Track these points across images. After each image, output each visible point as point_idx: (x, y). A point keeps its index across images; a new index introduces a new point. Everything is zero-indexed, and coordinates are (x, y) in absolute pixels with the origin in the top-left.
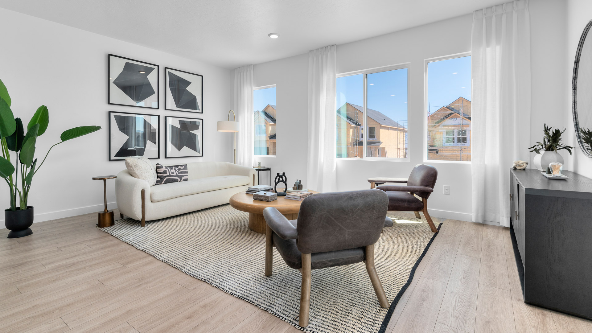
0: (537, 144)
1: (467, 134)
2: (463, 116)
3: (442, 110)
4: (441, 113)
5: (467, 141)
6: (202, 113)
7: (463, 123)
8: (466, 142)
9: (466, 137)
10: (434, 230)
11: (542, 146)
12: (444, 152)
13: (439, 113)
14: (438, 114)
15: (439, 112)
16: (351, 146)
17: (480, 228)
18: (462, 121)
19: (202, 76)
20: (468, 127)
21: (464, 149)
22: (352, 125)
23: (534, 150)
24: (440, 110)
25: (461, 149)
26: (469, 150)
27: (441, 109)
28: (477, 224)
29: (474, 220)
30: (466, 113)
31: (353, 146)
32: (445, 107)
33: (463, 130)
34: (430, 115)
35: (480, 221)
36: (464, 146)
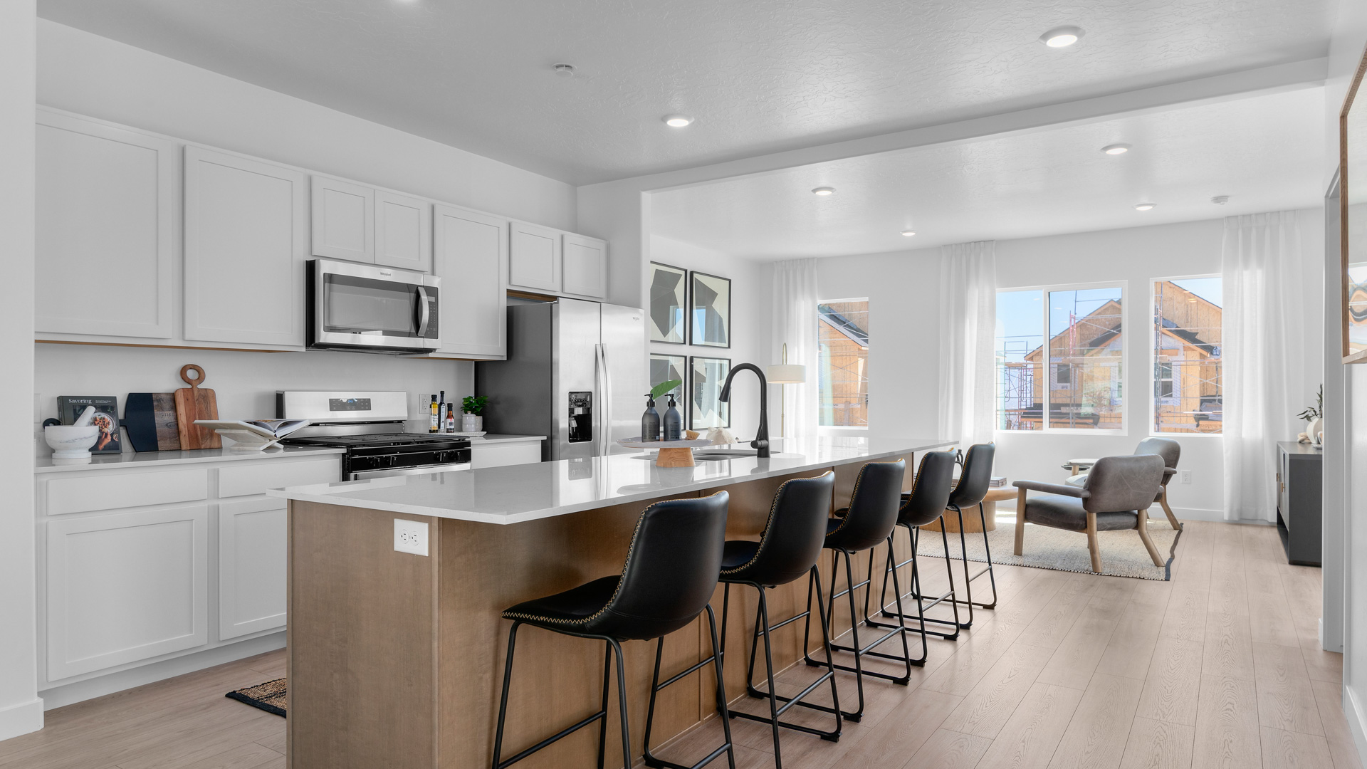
0: (1309, 409)
1: (1173, 372)
2: (1164, 327)
3: (1107, 309)
4: (1105, 319)
5: (1173, 393)
6: (729, 347)
7: (1164, 345)
8: (1171, 396)
9: (1171, 382)
10: (1177, 527)
11: (1315, 412)
12: (1113, 420)
13: (1100, 317)
14: (1097, 320)
15: (1098, 314)
16: (859, 406)
17: (1237, 528)
18: (1159, 340)
19: (730, 281)
20: (1177, 355)
21: (1166, 414)
22: (863, 348)
23: (1305, 417)
24: (1102, 309)
25: (1159, 415)
26: (1179, 415)
27: (1105, 307)
28: (1232, 523)
29: (1226, 517)
30: (1170, 319)
31: (865, 405)
32: (1116, 300)
33: (1163, 364)
34: (1076, 321)
35: (1236, 518)
36: (1166, 404)
